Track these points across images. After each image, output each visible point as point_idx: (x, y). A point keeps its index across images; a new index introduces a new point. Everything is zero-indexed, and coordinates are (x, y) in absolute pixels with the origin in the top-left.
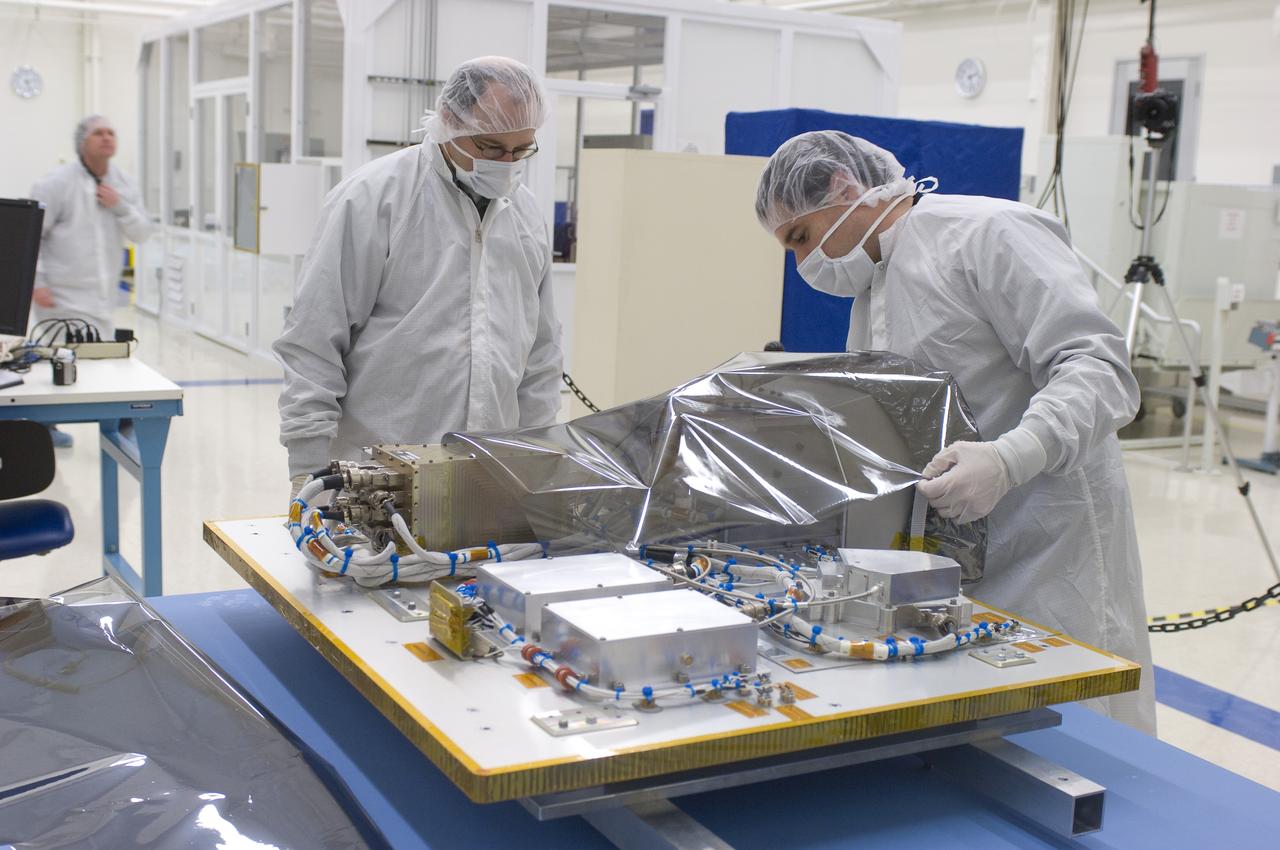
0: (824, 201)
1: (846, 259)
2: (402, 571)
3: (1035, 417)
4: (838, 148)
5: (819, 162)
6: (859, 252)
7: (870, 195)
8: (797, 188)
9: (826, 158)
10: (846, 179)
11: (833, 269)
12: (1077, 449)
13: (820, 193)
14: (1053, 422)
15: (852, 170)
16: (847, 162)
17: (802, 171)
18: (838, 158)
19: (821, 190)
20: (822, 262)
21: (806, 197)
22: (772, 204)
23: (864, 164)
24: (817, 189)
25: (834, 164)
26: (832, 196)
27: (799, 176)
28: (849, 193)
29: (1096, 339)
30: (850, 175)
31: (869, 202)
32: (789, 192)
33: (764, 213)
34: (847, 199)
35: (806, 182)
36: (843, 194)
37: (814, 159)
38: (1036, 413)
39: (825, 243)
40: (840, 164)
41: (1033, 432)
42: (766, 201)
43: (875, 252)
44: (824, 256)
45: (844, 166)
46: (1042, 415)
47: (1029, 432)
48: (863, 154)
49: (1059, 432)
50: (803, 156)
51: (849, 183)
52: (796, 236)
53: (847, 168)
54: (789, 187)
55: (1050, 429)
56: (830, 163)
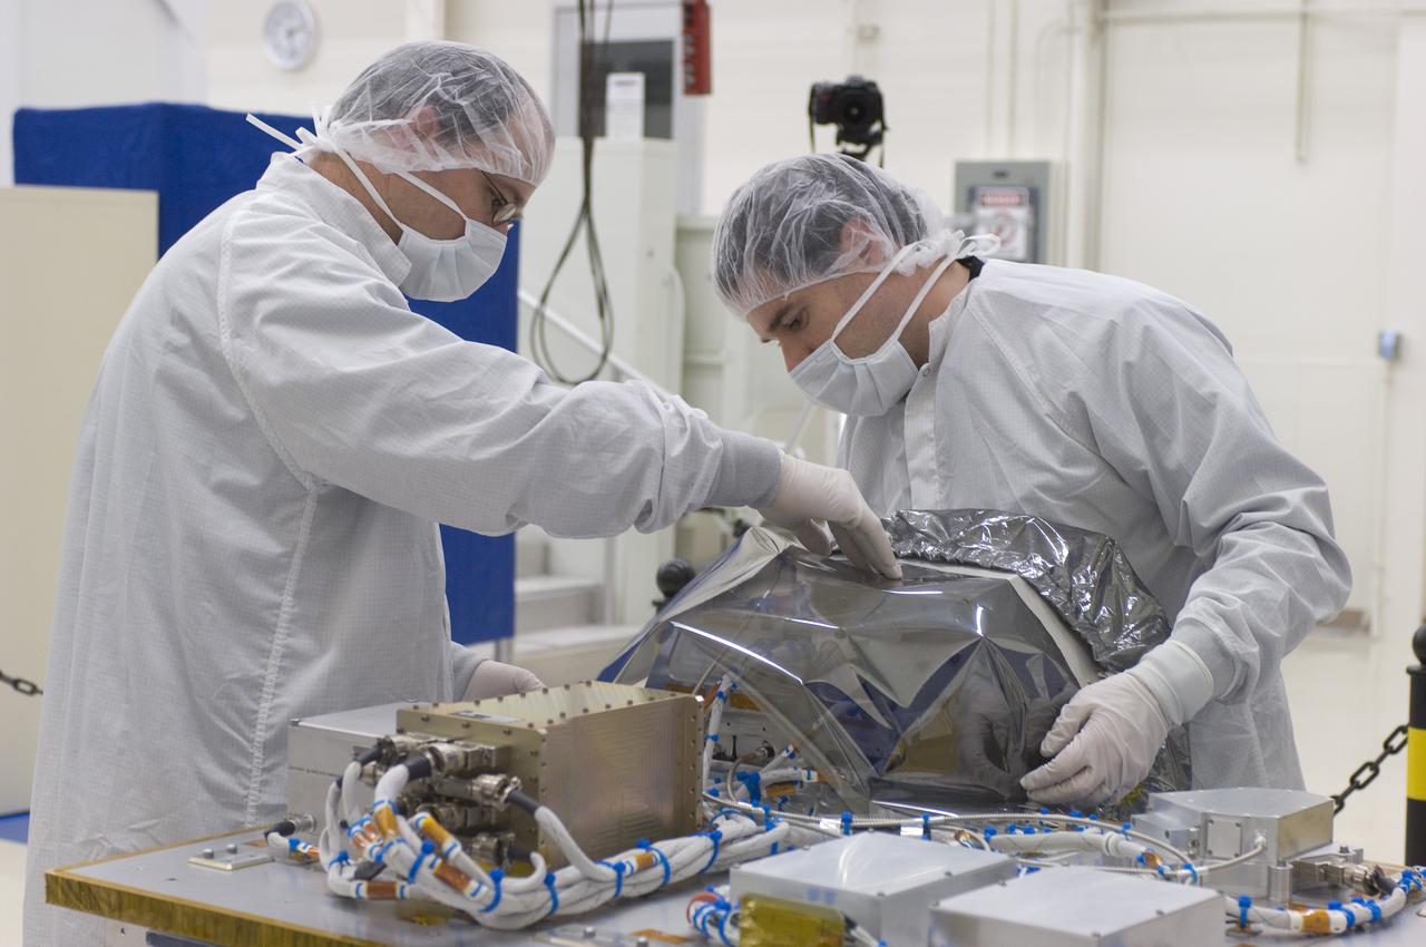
0: (834, 267)
1: (874, 360)
2: (563, 895)
3: (1192, 622)
4: (850, 182)
5: (828, 206)
6: (893, 348)
7: (904, 258)
8: (793, 246)
9: (834, 199)
10: (868, 230)
11: (854, 375)
12: (1259, 670)
13: (828, 253)
14: (1219, 628)
15: (876, 216)
16: (867, 205)
17: (801, 220)
18: (851, 198)
19: (829, 249)
20: (836, 364)
21: (807, 262)
22: (749, 269)
23: (890, 208)
24: (822, 247)
25: (849, 209)
26: (846, 260)
27: (798, 228)
28: (870, 252)
29: (1294, 495)
30: (874, 226)
31: (901, 269)
32: (780, 252)
33: (734, 283)
34: (868, 262)
35: (807, 236)
36: (862, 255)
37: (819, 202)
38: (1193, 616)
39: (841, 333)
40: (858, 209)
41: (1189, 645)
42: (740, 267)
43: (918, 349)
44: (840, 355)
45: (864, 211)
46: (1204, 618)
47: (1183, 646)
48: (888, 192)
49: (1231, 643)
50: (802, 195)
51: (870, 237)
52: (786, 320)
53: (869, 214)
54: (780, 244)
55: (1216, 639)
56: (842, 207)
